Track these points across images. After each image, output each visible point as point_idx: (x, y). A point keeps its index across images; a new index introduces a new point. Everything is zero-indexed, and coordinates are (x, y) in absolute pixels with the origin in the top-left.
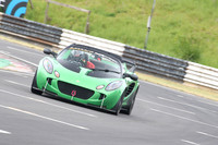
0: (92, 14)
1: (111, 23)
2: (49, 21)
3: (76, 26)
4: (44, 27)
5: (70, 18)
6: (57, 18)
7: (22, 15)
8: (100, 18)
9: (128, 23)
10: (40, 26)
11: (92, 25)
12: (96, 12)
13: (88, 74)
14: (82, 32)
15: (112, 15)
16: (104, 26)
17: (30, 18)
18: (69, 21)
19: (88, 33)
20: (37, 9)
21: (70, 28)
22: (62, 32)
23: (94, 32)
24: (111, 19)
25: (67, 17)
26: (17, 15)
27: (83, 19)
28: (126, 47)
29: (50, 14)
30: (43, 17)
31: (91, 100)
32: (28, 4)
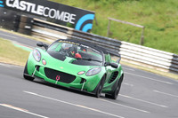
0: (146, 29)
1: (162, 36)
2: (110, 34)
3: (132, 39)
4: (107, 40)
5: (128, 32)
6: (117, 33)
7: (89, 31)
8: (152, 32)
9: (175, 36)
10: (103, 39)
11: (145, 37)
12: (149, 27)
14: (137, 43)
15: (162, 30)
16: (155, 39)
17: (95, 33)
18: (127, 35)
19: (142, 44)
20: (101, 25)
21: (128, 41)
22: (121, 44)
23: (147, 43)
25: (126, 31)
27: (139, 33)
28: (174, 56)
29: (112, 29)
30: (106, 32)
31: (72, 84)
32: (94, 22)
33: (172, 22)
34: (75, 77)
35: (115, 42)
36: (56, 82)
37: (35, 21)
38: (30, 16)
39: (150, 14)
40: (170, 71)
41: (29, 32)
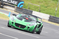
0: (41, 7)
2: (29, 8)
3: (36, 10)
5: (35, 8)
6: (31, 8)
7: (22, 7)
8: (43, 8)
9: (51, 9)
10: (27, 10)
13: (25, 21)
14: (38, 12)
15: (46, 7)
16: (44, 10)
17: (24, 8)
18: (35, 9)
19: (40, 12)
20: (26, 5)
21: (35, 11)
22: (32, 12)
24: (46, 8)
25: (34, 7)
26: (20, 7)
27: (39, 8)
28: (50, 16)
29: (29, 7)
31: (25, 29)
32: (24, 4)
33: (50, 5)
34: (26, 26)
35: (30, 11)
36: (19, 28)
37: (4, 4)
38: (3, 2)
39: (42, 2)
40: (49, 21)
41: (2, 7)
